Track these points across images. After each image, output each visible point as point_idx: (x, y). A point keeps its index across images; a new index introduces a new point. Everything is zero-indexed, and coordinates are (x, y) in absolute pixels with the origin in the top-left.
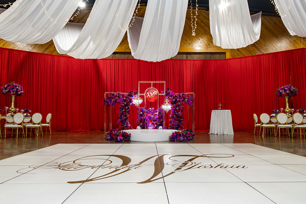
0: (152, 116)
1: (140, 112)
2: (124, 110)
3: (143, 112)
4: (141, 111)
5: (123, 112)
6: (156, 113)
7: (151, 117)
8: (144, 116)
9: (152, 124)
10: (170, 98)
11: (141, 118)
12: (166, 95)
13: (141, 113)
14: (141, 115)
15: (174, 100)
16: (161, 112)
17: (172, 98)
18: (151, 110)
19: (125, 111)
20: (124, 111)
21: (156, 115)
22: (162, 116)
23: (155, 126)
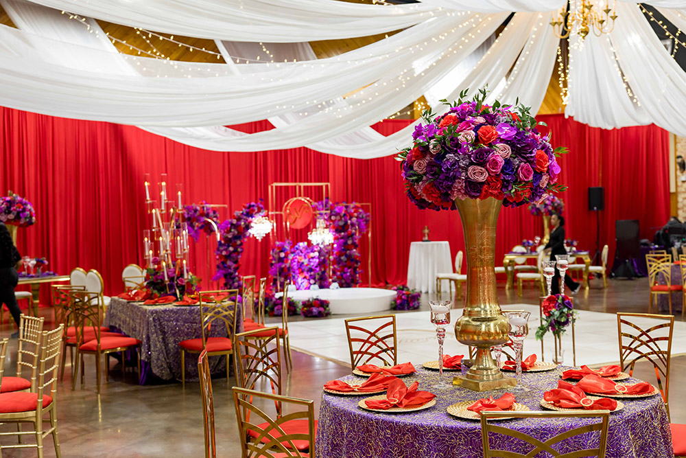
0: (306, 262)
1: (279, 253)
2: (231, 249)
3: (285, 254)
4: (282, 251)
5: (231, 253)
6: (312, 255)
7: (303, 263)
8: (288, 260)
9: (303, 278)
10: (333, 218)
11: (281, 266)
13: (282, 255)
14: (281, 260)
15: (341, 223)
17: (338, 218)
19: (235, 251)
20: (233, 252)
21: (313, 258)
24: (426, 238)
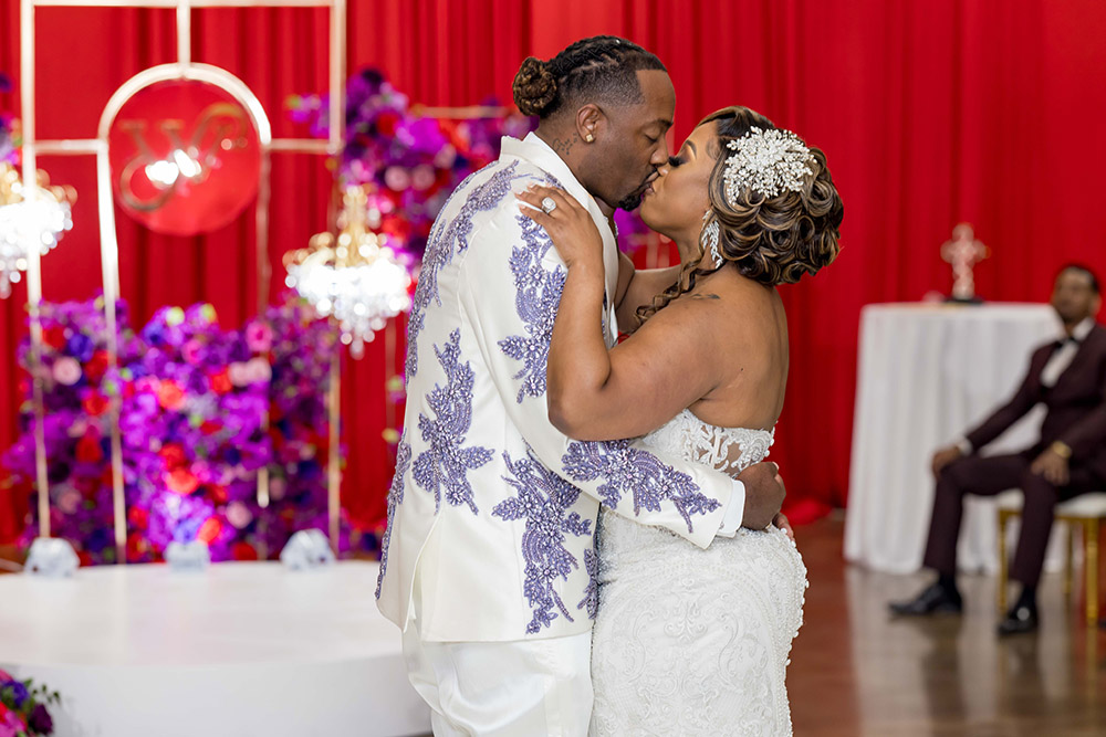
0: (198, 408)
1: (48, 361)
3: (83, 365)
4: (67, 351)
7: (183, 417)
8: (101, 402)
9: (192, 496)
10: (396, 178)
11: (63, 429)
12: (353, 150)
13: (68, 371)
14: (65, 399)
16: (299, 354)
18: (176, 337)
21: (239, 391)
22: (310, 407)
23: (224, 522)
24: (964, 287)
